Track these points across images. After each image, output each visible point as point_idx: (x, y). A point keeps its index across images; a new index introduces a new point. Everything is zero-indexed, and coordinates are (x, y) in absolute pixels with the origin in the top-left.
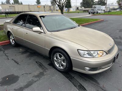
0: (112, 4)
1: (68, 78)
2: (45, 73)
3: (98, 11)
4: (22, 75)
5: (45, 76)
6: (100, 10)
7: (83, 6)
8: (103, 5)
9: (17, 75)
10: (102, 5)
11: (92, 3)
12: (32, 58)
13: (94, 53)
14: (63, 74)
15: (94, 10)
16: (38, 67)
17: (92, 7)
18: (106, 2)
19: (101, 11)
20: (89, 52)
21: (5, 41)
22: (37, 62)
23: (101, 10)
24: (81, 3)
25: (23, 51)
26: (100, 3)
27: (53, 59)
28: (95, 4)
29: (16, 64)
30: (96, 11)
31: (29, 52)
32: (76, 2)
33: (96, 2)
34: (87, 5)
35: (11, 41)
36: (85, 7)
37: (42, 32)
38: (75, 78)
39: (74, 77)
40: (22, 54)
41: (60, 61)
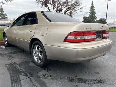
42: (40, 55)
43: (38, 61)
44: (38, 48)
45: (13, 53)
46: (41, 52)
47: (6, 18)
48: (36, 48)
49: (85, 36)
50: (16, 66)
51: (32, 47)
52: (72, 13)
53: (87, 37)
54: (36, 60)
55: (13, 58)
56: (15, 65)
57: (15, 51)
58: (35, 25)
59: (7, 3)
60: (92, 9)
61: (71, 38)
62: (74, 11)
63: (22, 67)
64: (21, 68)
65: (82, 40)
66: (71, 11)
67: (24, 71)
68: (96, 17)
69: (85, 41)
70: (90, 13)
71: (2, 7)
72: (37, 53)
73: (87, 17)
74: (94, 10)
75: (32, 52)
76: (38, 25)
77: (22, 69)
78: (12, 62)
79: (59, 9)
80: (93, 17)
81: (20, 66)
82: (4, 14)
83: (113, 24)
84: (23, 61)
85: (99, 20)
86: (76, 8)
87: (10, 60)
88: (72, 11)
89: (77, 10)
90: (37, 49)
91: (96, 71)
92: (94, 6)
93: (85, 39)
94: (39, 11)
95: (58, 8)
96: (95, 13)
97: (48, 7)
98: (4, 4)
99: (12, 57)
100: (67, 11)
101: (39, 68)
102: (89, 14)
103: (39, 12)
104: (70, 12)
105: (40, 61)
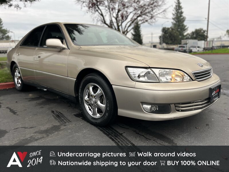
0: (219, 38)
1: (108, 135)
2: (62, 127)
3: (192, 48)
4: (15, 130)
5: (61, 132)
6: (195, 47)
7: (164, 42)
8: (201, 40)
9: (5, 129)
10: (199, 40)
11: (180, 37)
12: (48, 106)
13: (162, 75)
14: (99, 129)
15: (184, 47)
16: (53, 118)
17: (180, 44)
18: (206, 35)
19: (198, 49)
20: (149, 70)
21: (5, 82)
22: (53, 112)
23: (198, 47)
24: (160, 37)
25: (33, 97)
26: (195, 36)
27: (82, 98)
28: (187, 39)
29: (12, 114)
30: (188, 48)
31: (44, 98)
32: (152, 37)
33: (188, 34)
34: (171, 40)
35: (16, 80)
36: (167, 43)
37: (64, 49)
38: (124, 135)
39: (121, 134)
40: (29, 101)
41: (94, 99)
47: (8, 38)
59: (25, 6)
60: (178, 12)
68: (185, 26)
70: (173, 19)
73: (168, 29)
74: (182, 13)
80: (180, 27)
82: (4, 30)
83: (219, 40)
85: (193, 33)
92: (181, 5)
95: (121, 13)
96: (183, 20)
98: (20, 8)
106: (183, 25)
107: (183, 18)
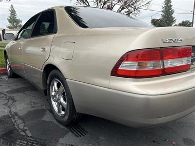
42: (62, 100)
43: (59, 112)
44: (59, 86)
45: (17, 91)
46: (64, 94)
48: (56, 84)
49: (165, 61)
50: (15, 122)
51: (48, 82)
52: (131, 12)
53: (169, 63)
54: (56, 109)
55: (15, 103)
56: (14, 118)
57: (23, 86)
58: (51, 36)
60: (167, 6)
61: (130, 66)
62: (135, 9)
63: (27, 123)
64: (25, 126)
65: (159, 70)
66: (129, 10)
67: (30, 134)
68: (174, 18)
69: (165, 72)
70: (163, 11)
71: (13, 7)
72: (57, 96)
73: (157, 20)
74: (171, 6)
75: (47, 91)
76: (56, 35)
77: (26, 130)
78: (10, 112)
79: (108, 6)
80: (168, 19)
81: (24, 122)
82: (17, 20)
84: (32, 109)
85: (180, 24)
86: (138, 3)
87: (9, 107)
88: (132, 9)
89: (140, 6)
90: (56, 88)
91: (185, 137)
93: (165, 67)
94: (61, 7)
95: (106, 5)
96: (172, 12)
97: (87, 4)
99: (14, 100)
100: (122, 10)
101: (62, 127)
102: (162, 13)
103: (60, 9)
104: (127, 10)
105: (63, 113)
106: (171, 17)
107: (172, 11)
